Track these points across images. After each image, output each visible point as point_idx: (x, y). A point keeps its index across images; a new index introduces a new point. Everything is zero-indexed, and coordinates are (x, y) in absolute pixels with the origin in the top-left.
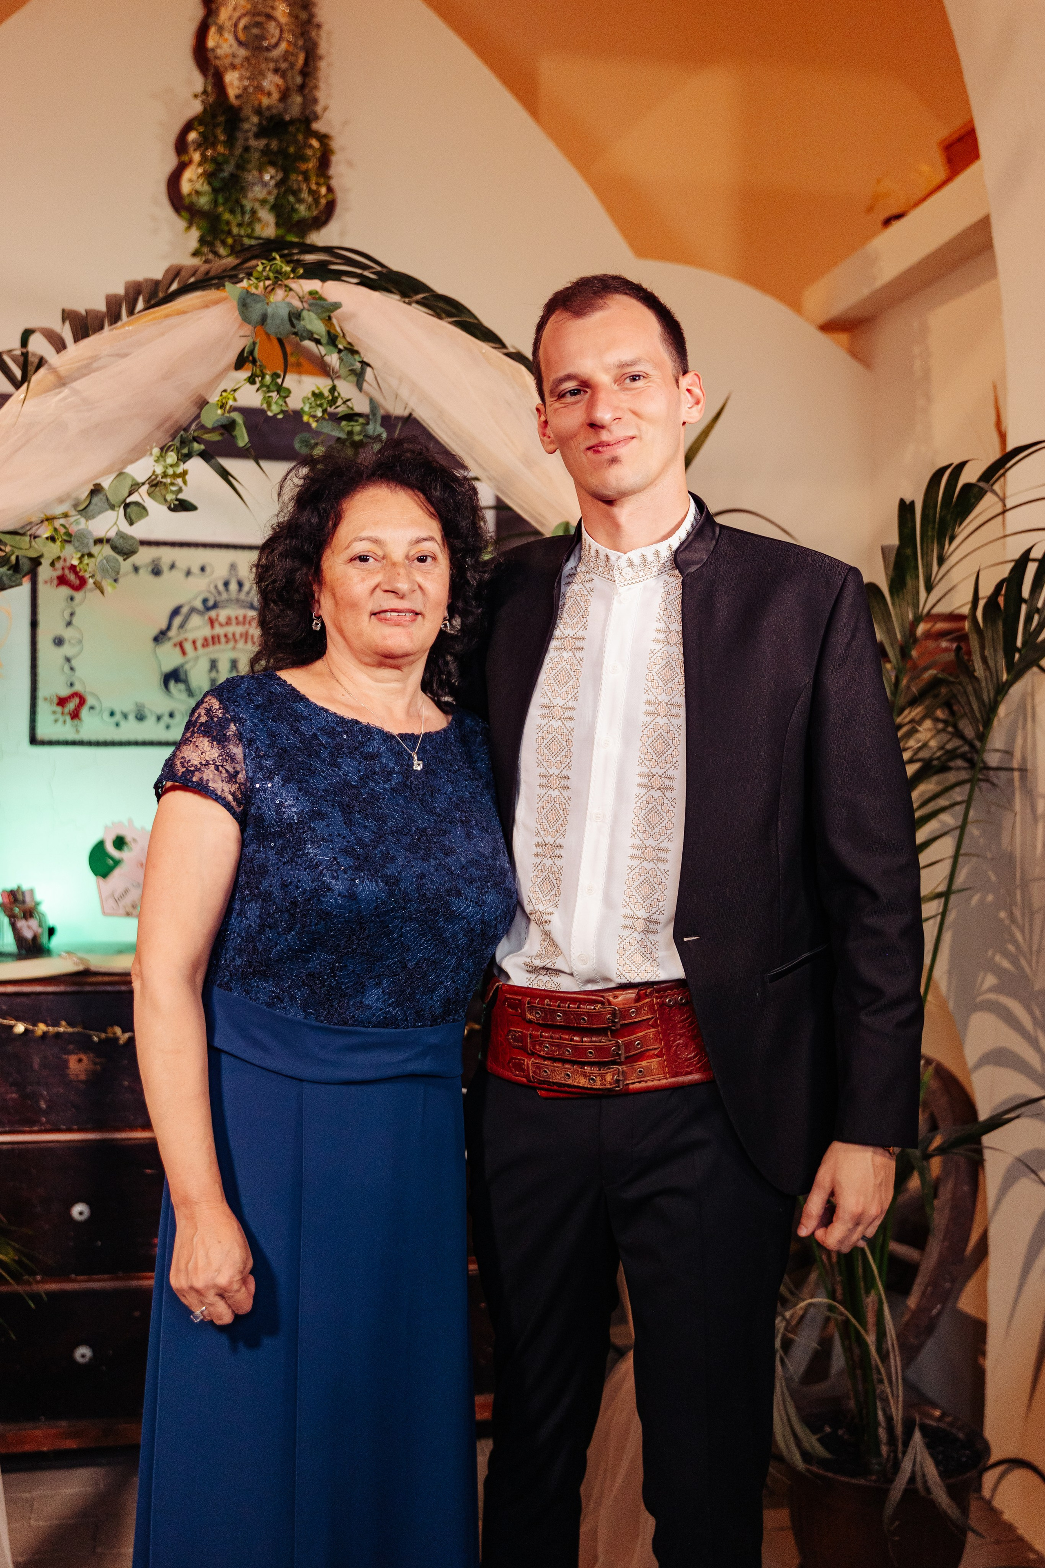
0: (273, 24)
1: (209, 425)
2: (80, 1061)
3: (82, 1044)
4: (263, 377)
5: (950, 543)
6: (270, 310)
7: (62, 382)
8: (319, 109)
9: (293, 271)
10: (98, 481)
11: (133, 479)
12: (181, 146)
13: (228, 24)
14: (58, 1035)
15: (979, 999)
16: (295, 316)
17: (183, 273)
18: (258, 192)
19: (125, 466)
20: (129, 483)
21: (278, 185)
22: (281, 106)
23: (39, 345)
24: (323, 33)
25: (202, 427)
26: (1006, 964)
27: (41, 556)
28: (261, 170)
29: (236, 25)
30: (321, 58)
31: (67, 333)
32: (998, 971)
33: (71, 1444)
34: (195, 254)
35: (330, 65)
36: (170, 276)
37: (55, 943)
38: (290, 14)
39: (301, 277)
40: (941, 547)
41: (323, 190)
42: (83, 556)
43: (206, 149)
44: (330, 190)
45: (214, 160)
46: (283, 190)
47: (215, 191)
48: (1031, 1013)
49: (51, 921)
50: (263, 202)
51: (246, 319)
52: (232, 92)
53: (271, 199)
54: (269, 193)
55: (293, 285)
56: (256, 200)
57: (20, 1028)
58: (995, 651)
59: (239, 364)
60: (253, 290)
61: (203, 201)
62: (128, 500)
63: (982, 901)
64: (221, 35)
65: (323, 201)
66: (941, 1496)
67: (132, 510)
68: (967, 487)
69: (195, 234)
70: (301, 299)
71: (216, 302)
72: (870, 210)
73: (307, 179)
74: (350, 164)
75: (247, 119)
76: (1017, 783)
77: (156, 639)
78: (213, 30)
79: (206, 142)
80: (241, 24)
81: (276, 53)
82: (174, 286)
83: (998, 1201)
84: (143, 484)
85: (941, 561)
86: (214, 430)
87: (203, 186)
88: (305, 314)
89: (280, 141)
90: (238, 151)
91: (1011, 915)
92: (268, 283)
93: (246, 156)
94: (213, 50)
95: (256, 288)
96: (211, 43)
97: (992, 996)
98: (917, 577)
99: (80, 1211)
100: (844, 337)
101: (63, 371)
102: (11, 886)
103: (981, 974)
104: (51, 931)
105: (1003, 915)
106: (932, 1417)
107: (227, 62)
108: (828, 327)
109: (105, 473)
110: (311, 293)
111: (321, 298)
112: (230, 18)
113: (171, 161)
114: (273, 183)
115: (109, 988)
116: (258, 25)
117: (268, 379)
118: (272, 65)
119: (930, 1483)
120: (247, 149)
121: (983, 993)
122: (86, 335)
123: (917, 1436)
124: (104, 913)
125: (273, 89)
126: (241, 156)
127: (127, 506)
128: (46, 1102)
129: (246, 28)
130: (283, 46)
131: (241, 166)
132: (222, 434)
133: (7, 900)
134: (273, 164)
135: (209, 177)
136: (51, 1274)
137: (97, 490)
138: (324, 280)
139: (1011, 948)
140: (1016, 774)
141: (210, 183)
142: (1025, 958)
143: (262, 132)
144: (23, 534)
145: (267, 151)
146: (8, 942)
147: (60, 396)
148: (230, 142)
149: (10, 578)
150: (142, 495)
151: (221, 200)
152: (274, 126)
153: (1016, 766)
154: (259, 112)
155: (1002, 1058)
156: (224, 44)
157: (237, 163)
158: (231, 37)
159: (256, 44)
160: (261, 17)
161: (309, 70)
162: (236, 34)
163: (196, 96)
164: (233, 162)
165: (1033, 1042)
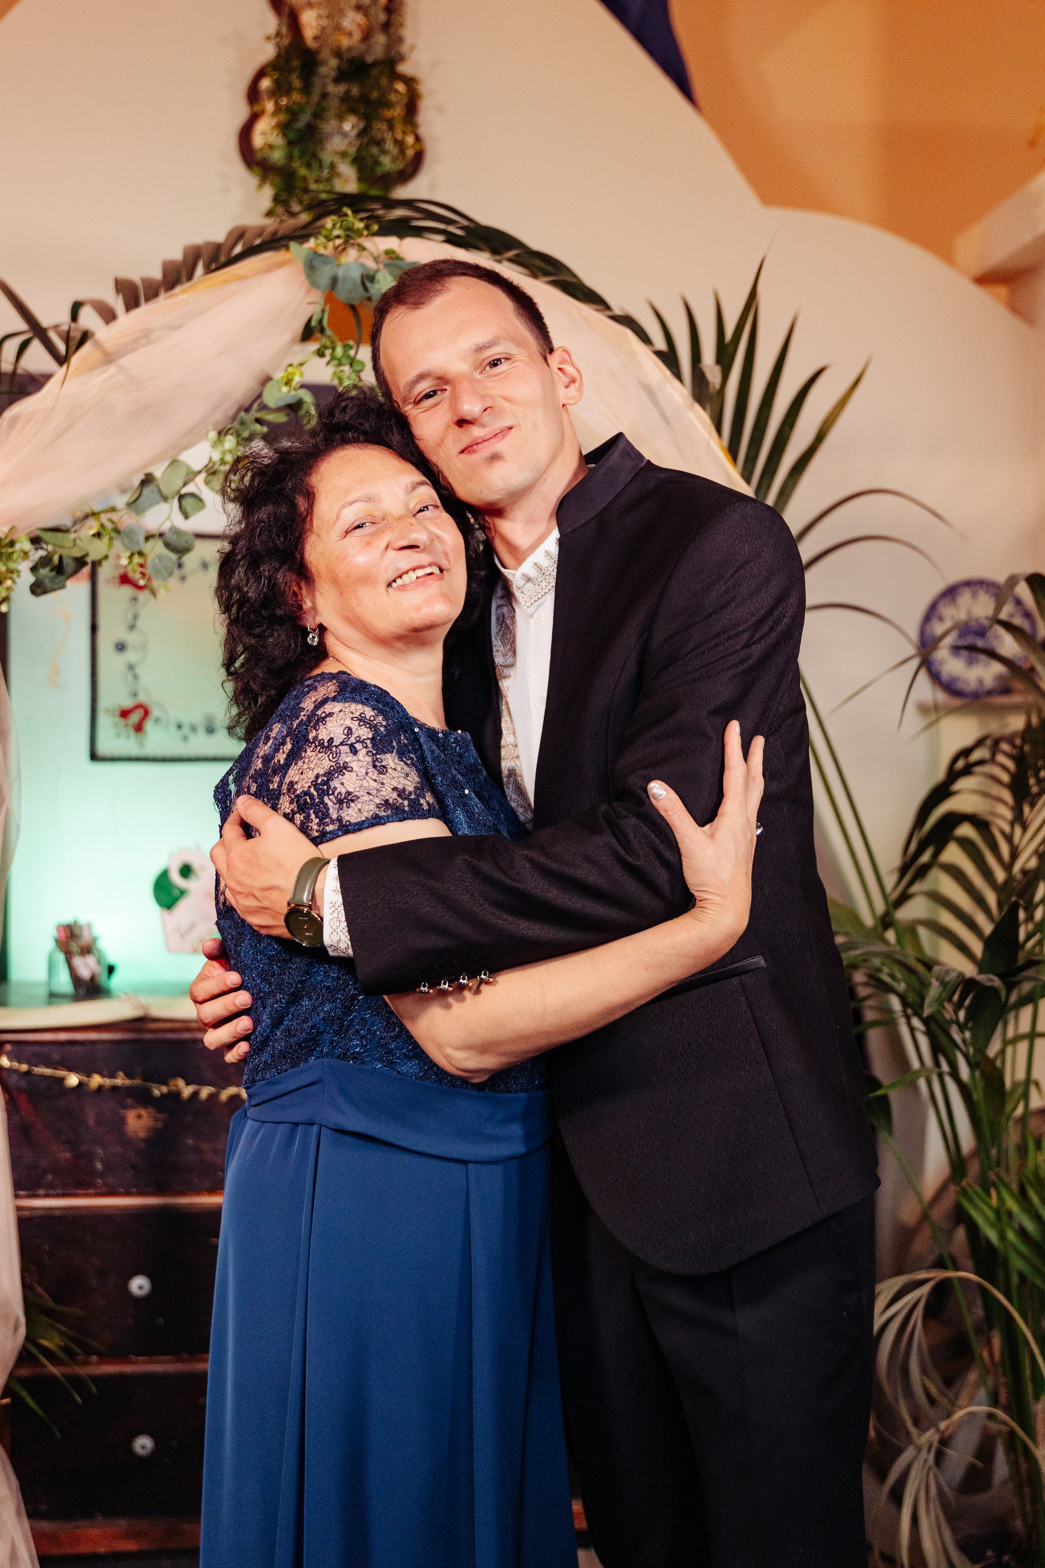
1: (273, 405)
2: (139, 1117)
3: (142, 1098)
4: (334, 349)
6: (340, 273)
7: (108, 358)
8: (404, 48)
9: (367, 227)
10: (149, 470)
11: (188, 467)
12: (253, 95)
14: (115, 1089)
16: (368, 278)
17: (248, 235)
18: (337, 144)
19: (180, 452)
20: (182, 472)
21: (359, 135)
22: (363, 47)
23: (89, 319)
25: (264, 407)
27: (86, 555)
28: (341, 118)
31: (118, 304)
33: (130, 1546)
34: (269, 214)
36: (234, 238)
37: (116, 982)
39: (376, 234)
41: (410, 140)
42: (132, 555)
43: (281, 97)
44: (418, 139)
45: (288, 109)
46: (366, 140)
47: (290, 144)
49: (111, 958)
50: (343, 155)
51: (314, 283)
52: (309, 33)
53: (352, 151)
54: (350, 143)
55: (367, 243)
56: (335, 153)
57: (73, 1080)
59: (307, 335)
60: (321, 251)
61: (277, 156)
62: (183, 491)
65: (410, 153)
67: (188, 503)
69: (268, 193)
70: (376, 259)
71: (281, 265)
73: (391, 128)
74: (440, 110)
75: (325, 63)
79: (279, 90)
82: (238, 249)
84: (200, 472)
86: (278, 410)
87: (277, 139)
88: (378, 274)
89: (362, 86)
90: (315, 98)
92: (338, 242)
93: (324, 104)
95: (325, 247)
99: (139, 1285)
100: (1002, 291)
101: (109, 346)
102: (67, 919)
104: (111, 969)
108: (984, 280)
109: (156, 460)
110: (387, 252)
111: (399, 258)
113: (242, 112)
114: (353, 133)
115: (171, 1036)
117: (339, 350)
120: (325, 96)
122: (137, 305)
124: (169, 949)
125: (354, 29)
126: (319, 104)
127: (181, 497)
128: (102, 1161)
131: (319, 114)
132: (288, 415)
133: (63, 934)
134: (353, 111)
135: (284, 128)
136: (105, 1358)
137: (148, 480)
138: (401, 236)
141: (284, 135)
143: (341, 76)
144: (67, 531)
145: (346, 98)
146: (64, 982)
147: (106, 375)
148: (306, 89)
149: (52, 580)
150: (198, 486)
151: (296, 154)
152: (355, 69)
154: (338, 54)
157: (314, 111)
161: (395, 6)
163: (269, 39)
164: (310, 111)
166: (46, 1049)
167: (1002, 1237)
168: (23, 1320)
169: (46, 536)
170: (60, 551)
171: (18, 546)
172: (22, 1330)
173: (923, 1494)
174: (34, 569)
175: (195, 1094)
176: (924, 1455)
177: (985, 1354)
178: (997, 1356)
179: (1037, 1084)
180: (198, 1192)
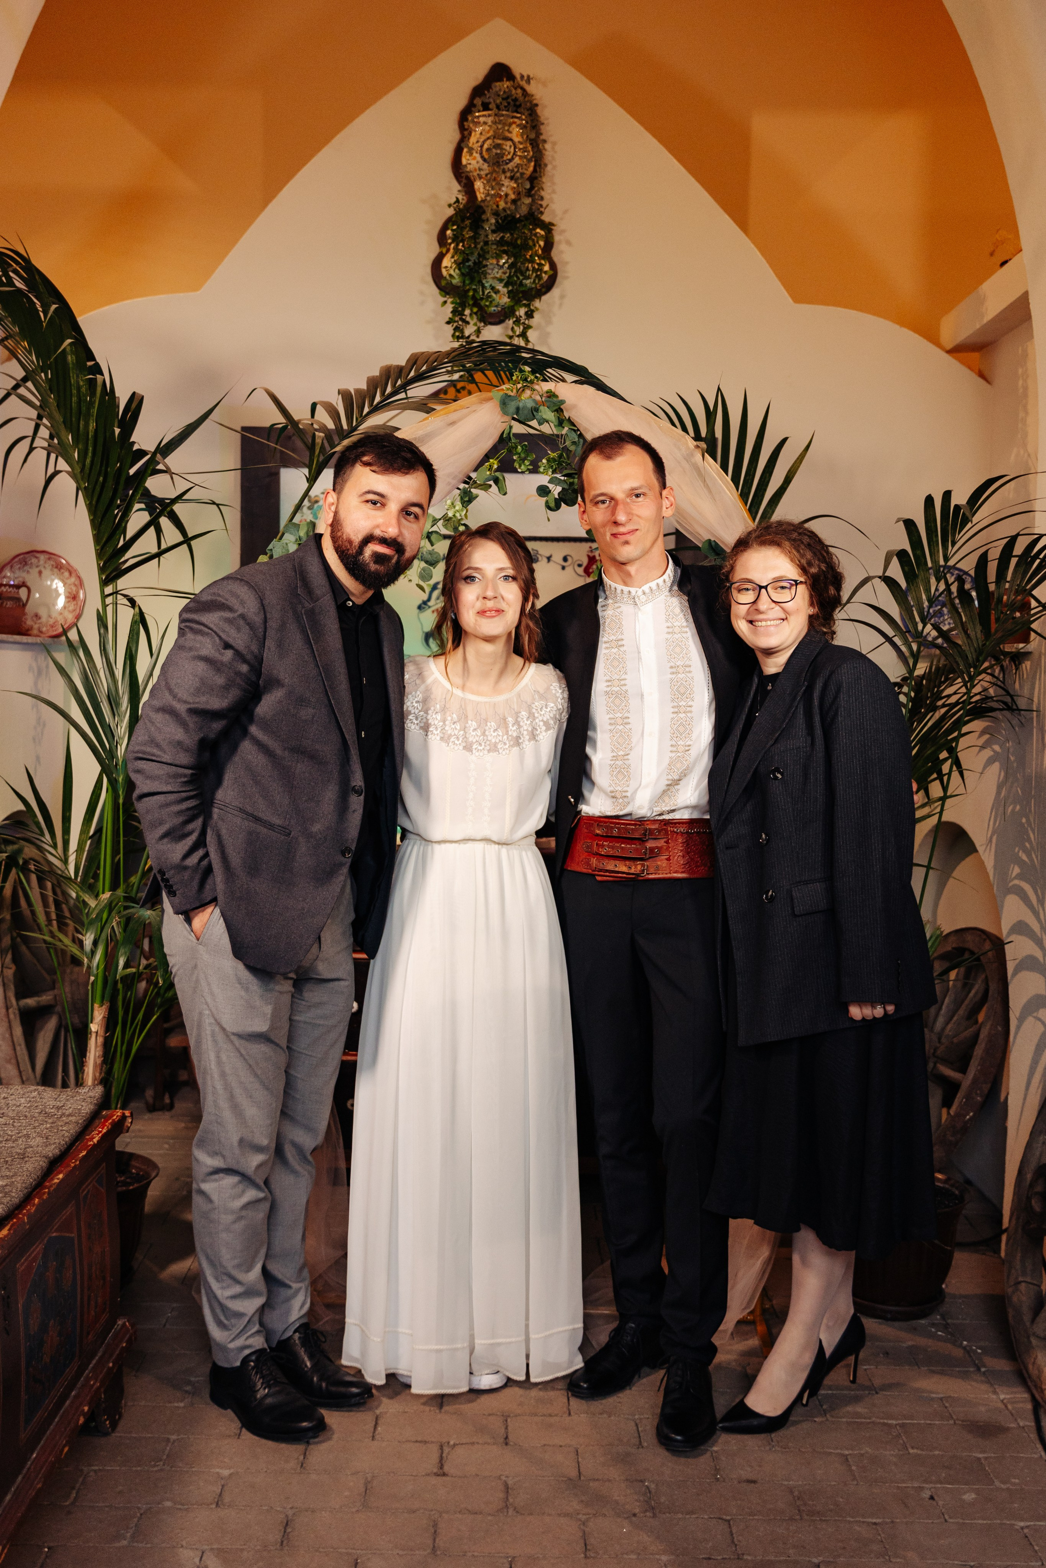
0: (509, 143)
5: (953, 546)
8: (544, 203)
12: (442, 239)
13: (476, 147)
15: (1011, 884)
17: (420, 360)
18: (495, 273)
21: (510, 267)
22: (513, 207)
23: (321, 415)
24: (548, 146)
26: (1024, 858)
28: (498, 257)
29: (482, 147)
30: (546, 165)
31: (340, 406)
32: (1021, 863)
34: (448, 323)
35: (554, 167)
36: (413, 362)
38: (522, 135)
41: (546, 268)
43: (459, 243)
44: (553, 266)
45: (462, 252)
46: (514, 270)
47: (462, 275)
50: (500, 280)
52: (480, 196)
53: (505, 277)
54: (505, 273)
56: (495, 278)
61: (456, 281)
63: (1013, 810)
64: (471, 154)
65: (545, 277)
68: (958, 507)
69: (449, 307)
72: (992, 254)
73: (532, 261)
74: (568, 243)
75: (488, 220)
77: (420, 607)
78: (465, 150)
79: (456, 239)
80: (486, 146)
81: (511, 166)
85: (946, 559)
87: (455, 273)
89: (512, 234)
90: (481, 244)
91: (1028, 820)
93: (486, 247)
94: (466, 166)
96: (464, 162)
97: (1016, 882)
100: (970, 358)
103: (1012, 865)
105: (1024, 820)
107: (475, 174)
108: (955, 351)
112: (478, 142)
113: (435, 249)
114: (506, 265)
116: (498, 146)
118: (508, 174)
120: (486, 243)
121: (1012, 880)
125: (510, 192)
126: (482, 248)
129: (488, 150)
130: (517, 160)
131: (483, 256)
134: (505, 252)
135: (459, 265)
139: (1027, 845)
140: (1035, 714)
141: (459, 269)
142: (1035, 853)
143: (498, 229)
145: (501, 242)
148: (474, 238)
151: (467, 282)
152: (507, 223)
153: (1035, 709)
154: (496, 214)
155: (1020, 928)
156: (472, 162)
157: (479, 254)
158: (478, 156)
159: (496, 161)
160: (500, 136)
161: (535, 179)
162: (481, 154)
163: (450, 206)
164: (476, 254)
165: (1036, 914)
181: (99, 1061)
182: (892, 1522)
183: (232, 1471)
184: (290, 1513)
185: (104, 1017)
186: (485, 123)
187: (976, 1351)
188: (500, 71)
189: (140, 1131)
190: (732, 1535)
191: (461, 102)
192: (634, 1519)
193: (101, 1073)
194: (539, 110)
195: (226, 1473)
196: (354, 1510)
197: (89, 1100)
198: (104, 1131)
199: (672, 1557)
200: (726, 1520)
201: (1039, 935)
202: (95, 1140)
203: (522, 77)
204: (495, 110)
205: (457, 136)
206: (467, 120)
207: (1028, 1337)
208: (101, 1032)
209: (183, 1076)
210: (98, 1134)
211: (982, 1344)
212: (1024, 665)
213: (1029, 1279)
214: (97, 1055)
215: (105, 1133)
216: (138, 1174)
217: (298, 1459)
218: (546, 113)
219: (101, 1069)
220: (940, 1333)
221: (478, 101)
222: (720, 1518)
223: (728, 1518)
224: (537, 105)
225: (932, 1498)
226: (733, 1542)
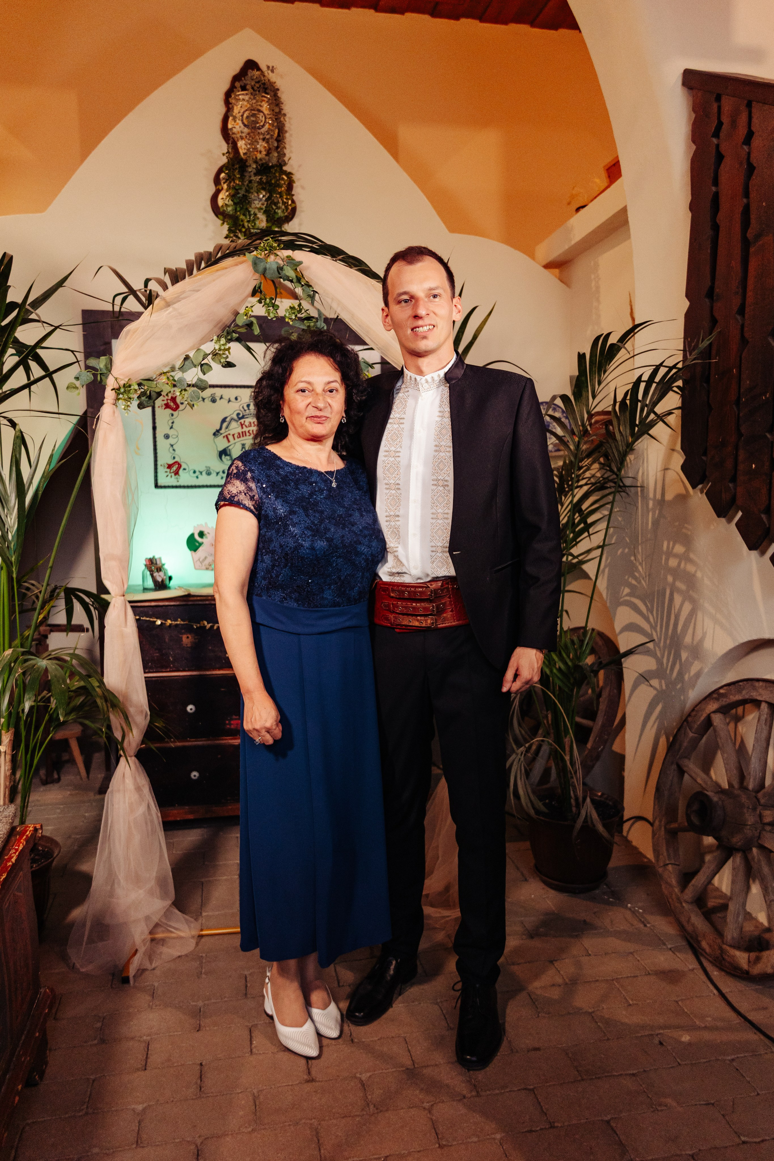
0: (262, 114)
1: (240, 324)
2: (188, 637)
3: (188, 629)
4: (265, 300)
5: (604, 374)
6: (268, 266)
7: (168, 305)
8: (286, 159)
9: (278, 246)
10: (187, 354)
11: (205, 352)
12: (217, 181)
13: (238, 116)
14: (177, 625)
15: (622, 600)
16: (280, 269)
17: (223, 248)
18: (257, 204)
19: (200, 346)
20: (202, 354)
21: (266, 200)
22: (267, 158)
23: (153, 286)
24: (287, 119)
25: (237, 325)
26: (633, 582)
27: (162, 391)
28: (258, 192)
29: (242, 116)
30: (286, 132)
31: (167, 280)
32: (630, 586)
33: (191, 817)
34: (226, 238)
35: (291, 135)
36: (217, 249)
37: (172, 584)
38: (270, 109)
39: (282, 249)
40: (600, 376)
41: (290, 202)
42: (182, 390)
43: (230, 182)
44: (293, 202)
45: (234, 188)
46: (269, 202)
47: (235, 204)
48: (645, 604)
49: (170, 573)
50: (260, 209)
51: (256, 271)
52: (242, 152)
53: (264, 207)
54: (263, 204)
55: (279, 253)
56: (256, 208)
57: (159, 622)
58: (625, 426)
59: (254, 293)
60: (259, 256)
61: (229, 210)
62: (202, 363)
63: (622, 552)
64: (235, 121)
65: (290, 208)
66: (600, 828)
67: (204, 367)
68: (612, 345)
69: (226, 227)
70: (283, 260)
71: (241, 263)
72: (569, 204)
73: (281, 197)
74: (303, 188)
75: (250, 166)
76: (639, 494)
77: (214, 434)
78: (231, 118)
79: (230, 179)
80: (245, 115)
81: (263, 130)
82: (219, 255)
83: (630, 697)
84: (209, 354)
85: (600, 383)
86: (242, 326)
87: (229, 202)
88: (285, 267)
89: (267, 176)
90: (246, 183)
91: (636, 558)
92: (266, 252)
93: (250, 185)
94: (231, 129)
95: (261, 255)
96: (230, 126)
97: (628, 598)
98: (588, 391)
99: (190, 708)
100: (557, 271)
101: (168, 299)
102: (150, 556)
103: (622, 588)
104: (170, 578)
105: (633, 558)
106: (597, 796)
107: (238, 136)
108: (548, 266)
109: (191, 349)
110: (287, 257)
111: (292, 259)
112: (239, 112)
113: (212, 189)
114: (264, 199)
115: (200, 603)
116: (254, 115)
117: (268, 300)
118: (261, 137)
119: (595, 823)
120: (250, 182)
121: (623, 597)
122: (177, 282)
123: (588, 800)
124: (196, 569)
125: (263, 150)
126: (248, 185)
127: (202, 365)
128: (172, 657)
129: (247, 117)
130: (267, 126)
131: (247, 191)
132: (246, 329)
133: (148, 563)
134: (264, 189)
135: (232, 197)
136: (179, 738)
137: (187, 358)
138: (293, 250)
139: (635, 573)
140: (639, 489)
141: (232, 200)
142: (643, 579)
143: (258, 172)
144: (153, 380)
145: (260, 182)
146: (150, 583)
147: (167, 312)
148: (242, 178)
149: (147, 402)
150: (209, 360)
151: (238, 209)
152: (264, 169)
153: (639, 485)
154: (256, 162)
155: (631, 627)
156: (236, 126)
157: (246, 189)
158: (240, 122)
159: (252, 126)
160: (255, 111)
161: (280, 138)
162: (242, 121)
163: (224, 154)
164: (244, 189)
165: (647, 619)
166: (146, 609)
167: (551, 671)
168: (149, 713)
169: (144, 382)
170: (150, 389)
171: (132, 387)
172: (149, 717)
173: (519, 772)
174: (139, 397)
175: (212, 627)
176: (519, 756)
177: (545, 722)
178: (550, 722)
179: (567, 612)
180: (214, 669)
181: (8, 773)
182: (645, 1071)
183: (145, 1105)
184: (199, 1141)
185: (10, 740)
186: (244, 100)
187: (638, 911)
188: (251, 65)
189: (38, 800)
190: (540, 1103)
191: (225, 86)
192: (465, 1100)
193: (10, 782)
194: (279, 94)
195: (140, 1107)
196: (250, 1129)
197: (4, 820)
198: (20, 848)
199: (503, 1135)
200: (529, 1090)
201: (650, 632)
202: (13, 860)
203: (268, 67)
204: (251, 90)
205: (223, 110)
206: (231, 96)
207: (681, 903)
208: (9, 752)
209: (65, 757)
210: (15, 853)
211: (640, 904)
212: (628, 458)
213: (673, 862)
214: (7, 768)
215: (21, 850)
216: (43, 851)
217: (196, 1083)
218: (284, 96)
219: (10, 779)
220: (611, 899)
221: (237, 84)
222: (526, 1089)
223: (532, 1087)
224: (278, 90)
225: (661, 1043)
226: (543, 1111)
